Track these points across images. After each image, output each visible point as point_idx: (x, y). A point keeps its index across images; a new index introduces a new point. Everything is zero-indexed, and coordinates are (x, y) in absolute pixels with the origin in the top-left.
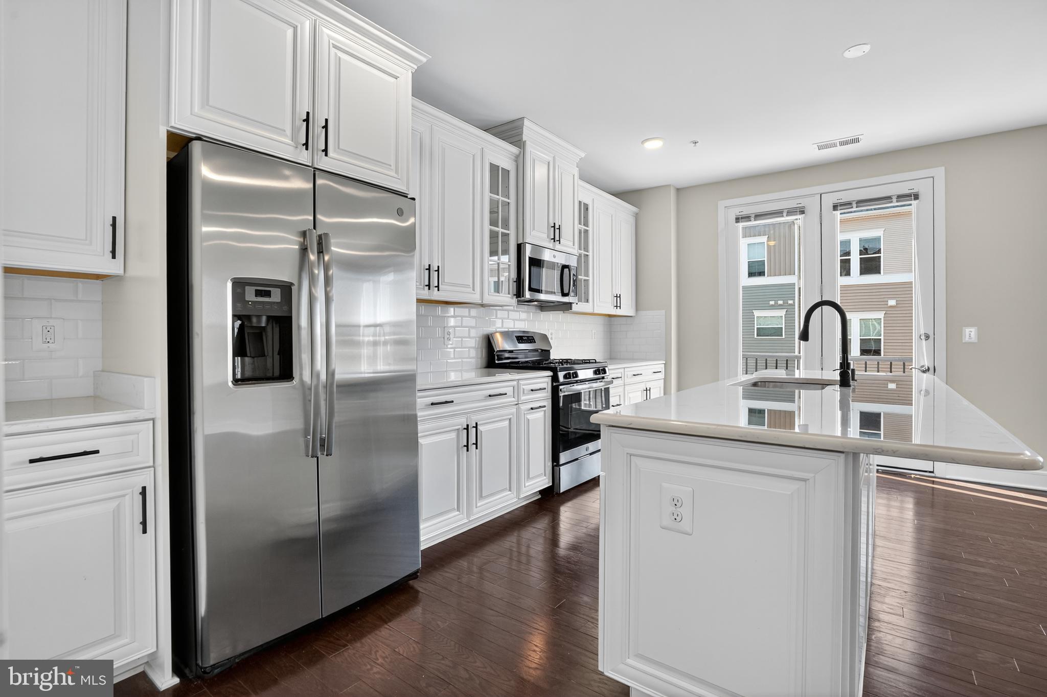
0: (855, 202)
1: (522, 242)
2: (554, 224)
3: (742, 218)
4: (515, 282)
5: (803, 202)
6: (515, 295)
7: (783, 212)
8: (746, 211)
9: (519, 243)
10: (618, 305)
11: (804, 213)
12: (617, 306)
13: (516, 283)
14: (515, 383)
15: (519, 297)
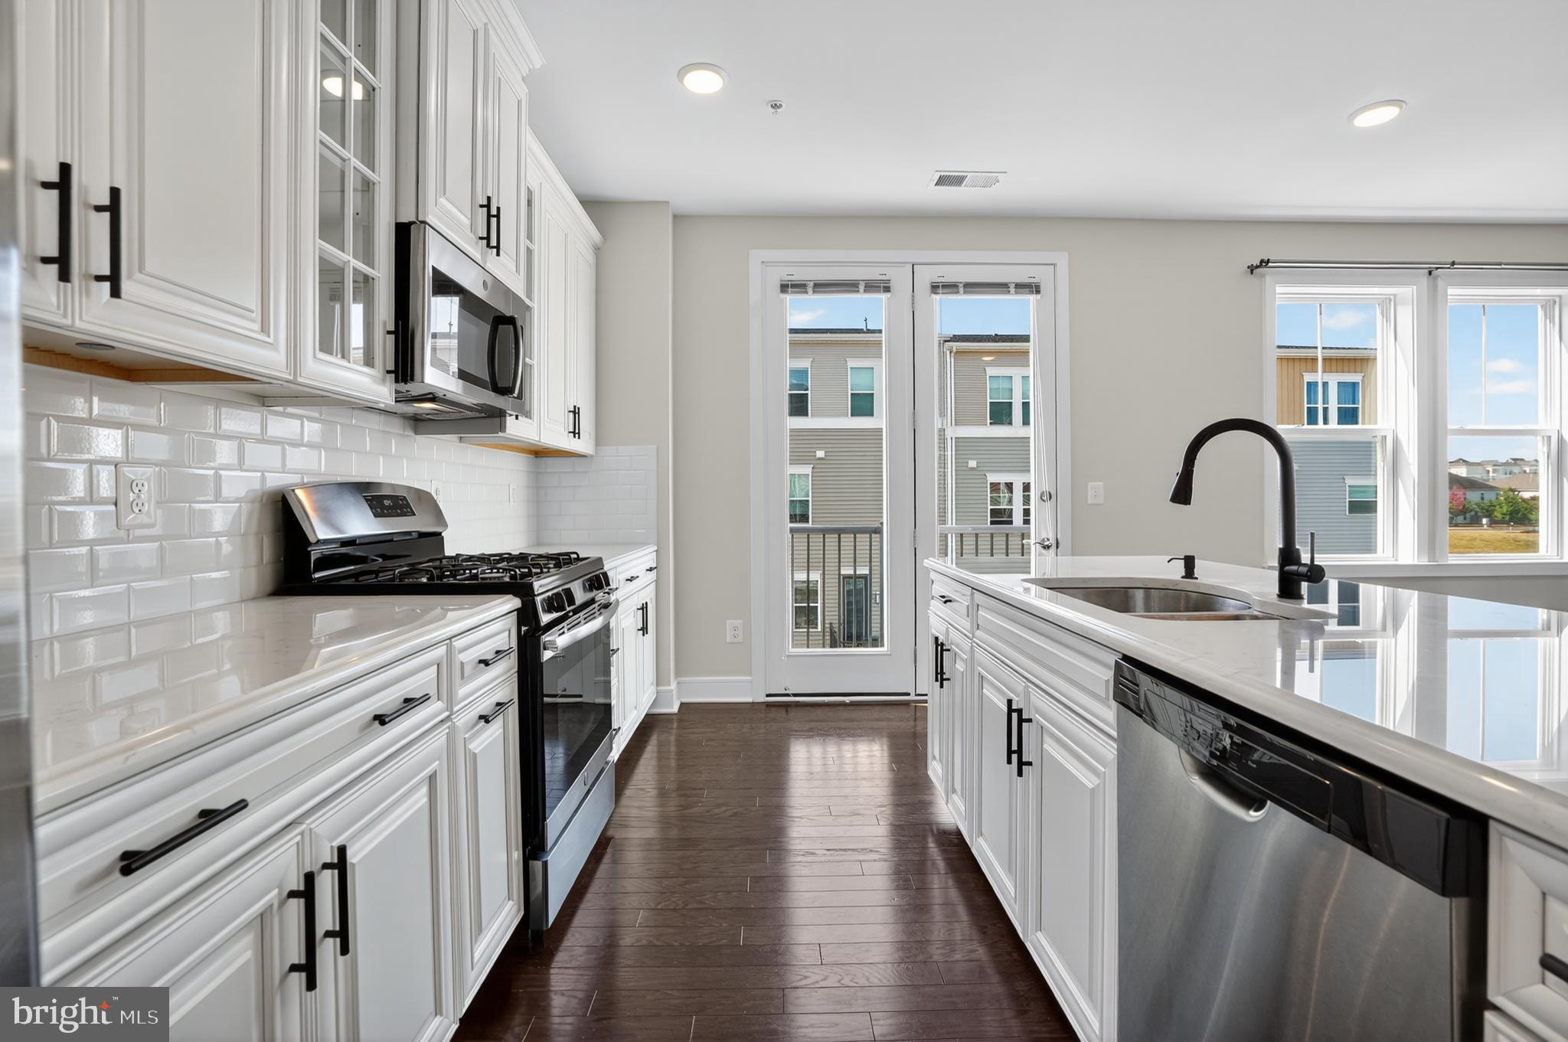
0: (962, 285)
1: (413, 219)
2: (489, 198)
3: (793, 286)
4: (389, 333)
5: (891, 274)
6: (389, 372)
7: (859, 284)
8: (799, 275)
9: (404, 219)
10: (577, 431)
11: (890, 291)
12: (574, 433)
13: (393, 336)
14: (441, 650)
15: (405, 381)
